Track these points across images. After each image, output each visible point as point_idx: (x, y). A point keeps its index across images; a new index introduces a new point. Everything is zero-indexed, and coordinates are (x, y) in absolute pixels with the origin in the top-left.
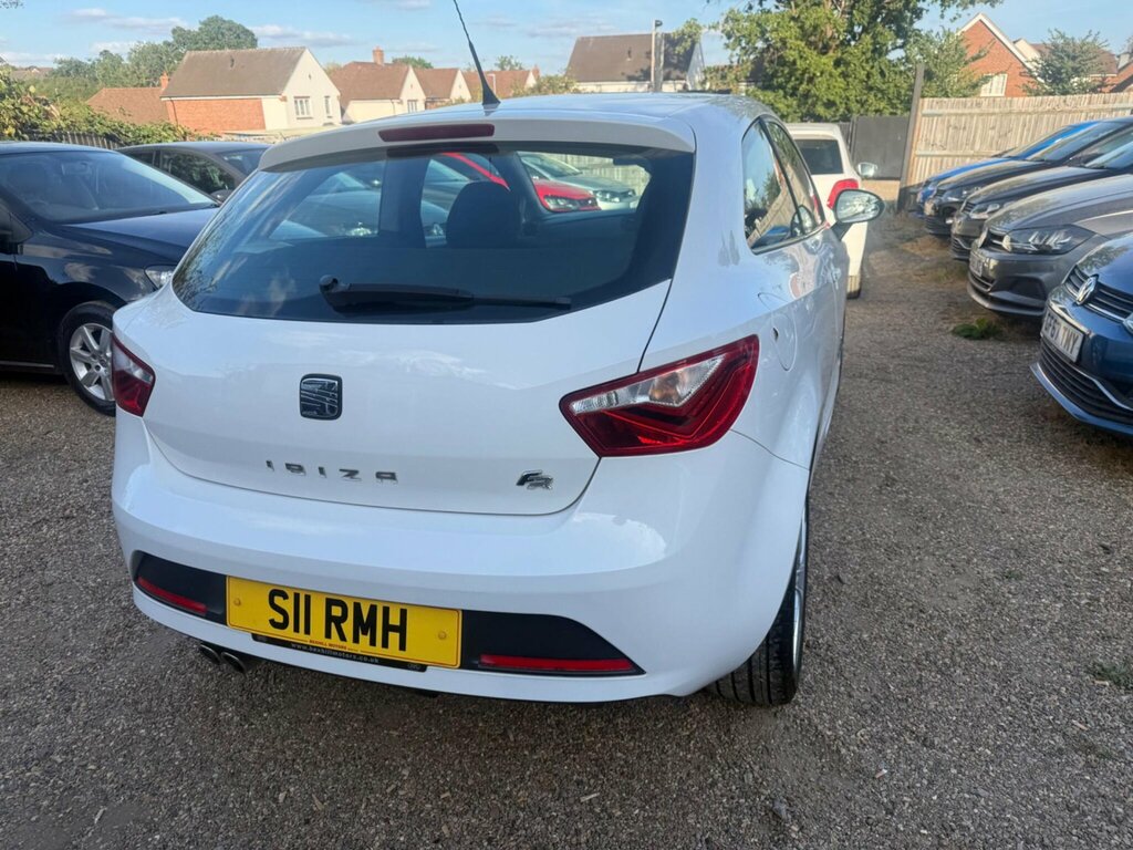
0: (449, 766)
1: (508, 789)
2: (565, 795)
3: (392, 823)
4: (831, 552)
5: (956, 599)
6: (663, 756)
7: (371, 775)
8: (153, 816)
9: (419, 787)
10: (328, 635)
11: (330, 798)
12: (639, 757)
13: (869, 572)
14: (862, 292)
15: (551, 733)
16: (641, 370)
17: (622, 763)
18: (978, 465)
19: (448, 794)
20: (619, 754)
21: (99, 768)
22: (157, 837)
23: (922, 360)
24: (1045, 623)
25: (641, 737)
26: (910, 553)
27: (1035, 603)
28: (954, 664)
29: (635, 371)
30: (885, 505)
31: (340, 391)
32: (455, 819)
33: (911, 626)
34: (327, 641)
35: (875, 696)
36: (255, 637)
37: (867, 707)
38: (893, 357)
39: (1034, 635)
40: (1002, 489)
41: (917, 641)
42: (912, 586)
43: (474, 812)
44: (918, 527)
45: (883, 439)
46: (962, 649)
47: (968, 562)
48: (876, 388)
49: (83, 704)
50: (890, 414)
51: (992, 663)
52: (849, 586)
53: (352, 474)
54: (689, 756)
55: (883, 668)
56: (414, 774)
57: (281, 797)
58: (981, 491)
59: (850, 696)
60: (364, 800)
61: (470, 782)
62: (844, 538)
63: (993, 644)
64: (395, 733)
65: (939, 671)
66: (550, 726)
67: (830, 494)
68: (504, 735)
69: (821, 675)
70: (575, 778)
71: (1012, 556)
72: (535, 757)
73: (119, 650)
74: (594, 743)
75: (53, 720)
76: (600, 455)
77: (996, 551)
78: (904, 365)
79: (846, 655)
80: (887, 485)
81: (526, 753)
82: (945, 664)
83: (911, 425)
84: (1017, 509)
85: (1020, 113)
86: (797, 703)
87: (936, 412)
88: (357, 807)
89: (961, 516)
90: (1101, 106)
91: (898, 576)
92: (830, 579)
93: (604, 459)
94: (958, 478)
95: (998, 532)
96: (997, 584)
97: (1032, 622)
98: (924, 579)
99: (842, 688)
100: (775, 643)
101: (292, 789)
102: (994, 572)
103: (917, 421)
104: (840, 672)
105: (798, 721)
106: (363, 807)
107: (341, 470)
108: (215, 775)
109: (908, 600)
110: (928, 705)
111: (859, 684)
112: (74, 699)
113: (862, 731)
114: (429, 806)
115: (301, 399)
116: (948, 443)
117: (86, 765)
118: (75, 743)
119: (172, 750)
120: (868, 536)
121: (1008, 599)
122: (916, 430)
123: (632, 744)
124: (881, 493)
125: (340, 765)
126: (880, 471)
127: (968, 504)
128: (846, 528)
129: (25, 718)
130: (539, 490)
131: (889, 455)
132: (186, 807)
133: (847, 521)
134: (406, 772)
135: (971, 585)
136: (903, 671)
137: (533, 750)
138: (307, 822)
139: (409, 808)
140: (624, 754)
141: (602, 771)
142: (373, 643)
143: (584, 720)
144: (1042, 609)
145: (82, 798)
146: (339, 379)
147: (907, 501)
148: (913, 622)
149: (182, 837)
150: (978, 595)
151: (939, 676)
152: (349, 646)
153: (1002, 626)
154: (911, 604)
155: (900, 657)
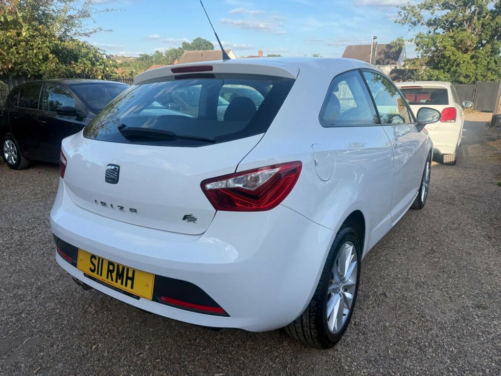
0: (166, 348)
1: (186, 363)
2: (209, 371)
3: (131, 368)
4: (387, 281)
5: (445, 314)
6: (261, 363)
7: (133, 345)
8: (45, 345)
9: (150, 355)
10: (107, 278)
11: (113, 352)
12: (250, 361)
13: (402, 293)
14: (457, 163)
15: (216, 343)
16: (237, 172)
17: (241, 362)
18: (484, 250)
19: (159, 360)
20: (242, 358)
21: (36, 322)
22: (42, 354)
23: (476, 196)
24: (491, 334)
25: (255, 352)
26: (428, 288)
27: (489, 323)
28: (430, 345)
29: (234, 172)
30: (425, 263)
31: (118, 172)
32: (157, 372)
33: (414, 323)
34: (107, 280)
35: (379, 355)
36: (85, 275)
37: (373, 359)
38: (460, 193)
39: (482, 339)
40: (493, 263)
41: (414, 331)
42: (423, 303)
43: (166, 370)
44: (438, 276)
45: (437, 231)
46: (437, 340)
47: (459, 296)
48: (445, 207)
49: (43, 296)
50: (447, 220)
51: (451, 349)
52: (389, 299)
53: (122, 208)
54: (274, 365)
55: (390, 342)
56: (150, 349)
57: (94, 347)
58: (481, 262)
59: (366, 352)
60: (125, 355)
61: (172, 357)
62: (397, 276)
63: (456, 339)
64: (151, 330)
65: (420, 349)
66: (217, 339)
67: (399, 254)
68: (195, 340)
69: (356, 339)
70: (217, 364)
71: (486, 297)
72: (204, 352)
73: (65, 277)
74: (233, 351)
75: (30, 300)
76: (217, 209)
77: (477, 293)
78: (465, 198)
79: (373, 331)
80: (430, 253)
81: (201, 349)
82: (425, 345)
83: (455, 226)
84: (498, 274)
86: (337, 350)
87: (472, 221)
88: (121, 358)
89: (464, 273)
91: (417, 298)
92: (381, 294)
93: (218, 211)
94: (470, 254)
95: (483, 284)
96: (471, 310)
97: (483, 332)
98: (431, 301)
99: (364, 347)
100: (313, 315)
101: (100, 345)
102: (472, 304)
103: (459, 225)
104: (366, 339)
105: (333, 359)
106: (123, 358)
107: (118, 206)
108: (75, 333)
109: (418, 310)
110: (406, 363)
111: (373, 347)
112: (40, 294)
113: (365, 370)
114: (150, 364)
115: (106, 175)
116: (472, 237)
117: (32, 320)
118: (32, 311)
119: (65, 320)
120: (410, 276)
121: (475, 318)
122: (457, 229)
123: (250, 354)
124: (425, 256)
125: (123, 339)
126: (429, 246)
127: (471, 267)
128: (400, 271)
129: (20, 298)
130: (192, 223)
131: (437, 239)
132: (58, 344)
133: (402, 268)
134: (147, 347)
135: (456, 308)
136: (399, 344)
137: (204, 349)
138: (99, 360)
139: (141, 363)
140: (244, 358)
141: (230, 364)
142: (122, 284)
143: (233, 340)
144: (492, 326)
145: (24, 333)
146: (119, 167)
147: (437, 262)
148: (416, 321)
149: (50, 356)
150: (458, 313)
151: (418, 351)
152: (114, 283)
153: (465, 331)
154: (418, 312)
155: (401, 338)
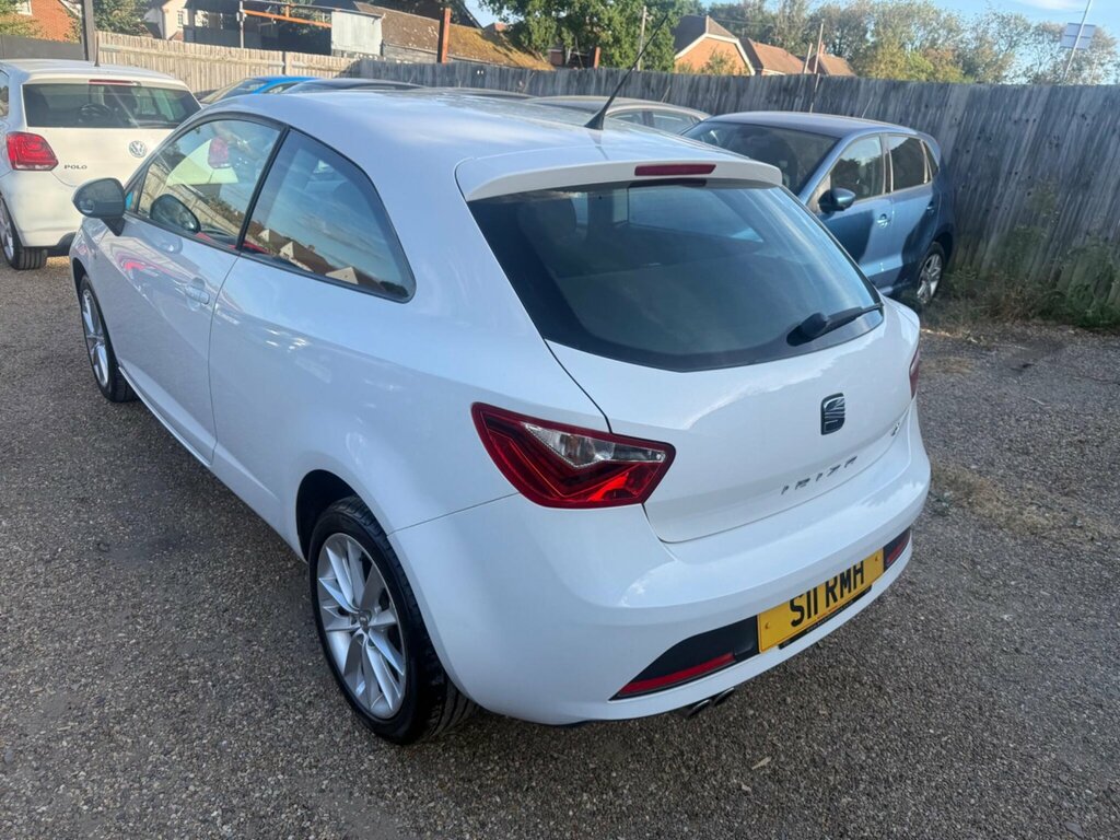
34: (828, 609)
36: (782, 646)
85: (195, 59)
90: (259, 61)
142: (850, 590)
152: (839, 602)
